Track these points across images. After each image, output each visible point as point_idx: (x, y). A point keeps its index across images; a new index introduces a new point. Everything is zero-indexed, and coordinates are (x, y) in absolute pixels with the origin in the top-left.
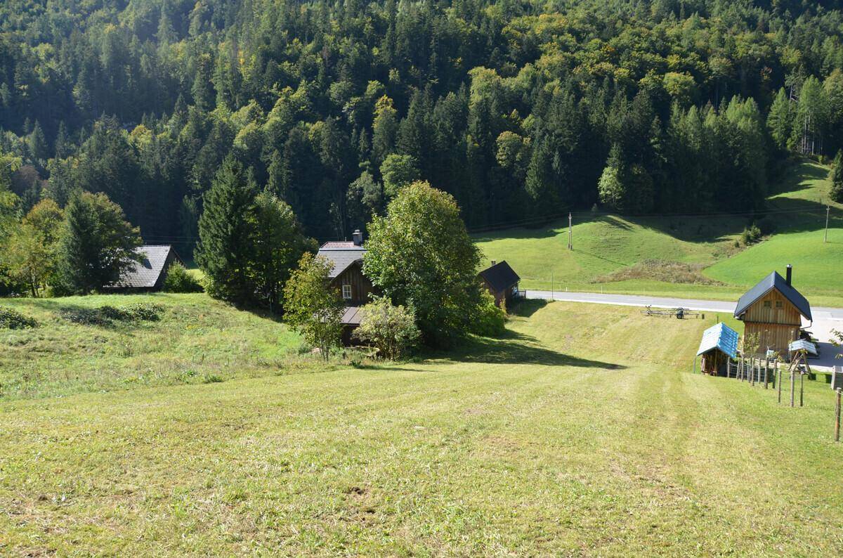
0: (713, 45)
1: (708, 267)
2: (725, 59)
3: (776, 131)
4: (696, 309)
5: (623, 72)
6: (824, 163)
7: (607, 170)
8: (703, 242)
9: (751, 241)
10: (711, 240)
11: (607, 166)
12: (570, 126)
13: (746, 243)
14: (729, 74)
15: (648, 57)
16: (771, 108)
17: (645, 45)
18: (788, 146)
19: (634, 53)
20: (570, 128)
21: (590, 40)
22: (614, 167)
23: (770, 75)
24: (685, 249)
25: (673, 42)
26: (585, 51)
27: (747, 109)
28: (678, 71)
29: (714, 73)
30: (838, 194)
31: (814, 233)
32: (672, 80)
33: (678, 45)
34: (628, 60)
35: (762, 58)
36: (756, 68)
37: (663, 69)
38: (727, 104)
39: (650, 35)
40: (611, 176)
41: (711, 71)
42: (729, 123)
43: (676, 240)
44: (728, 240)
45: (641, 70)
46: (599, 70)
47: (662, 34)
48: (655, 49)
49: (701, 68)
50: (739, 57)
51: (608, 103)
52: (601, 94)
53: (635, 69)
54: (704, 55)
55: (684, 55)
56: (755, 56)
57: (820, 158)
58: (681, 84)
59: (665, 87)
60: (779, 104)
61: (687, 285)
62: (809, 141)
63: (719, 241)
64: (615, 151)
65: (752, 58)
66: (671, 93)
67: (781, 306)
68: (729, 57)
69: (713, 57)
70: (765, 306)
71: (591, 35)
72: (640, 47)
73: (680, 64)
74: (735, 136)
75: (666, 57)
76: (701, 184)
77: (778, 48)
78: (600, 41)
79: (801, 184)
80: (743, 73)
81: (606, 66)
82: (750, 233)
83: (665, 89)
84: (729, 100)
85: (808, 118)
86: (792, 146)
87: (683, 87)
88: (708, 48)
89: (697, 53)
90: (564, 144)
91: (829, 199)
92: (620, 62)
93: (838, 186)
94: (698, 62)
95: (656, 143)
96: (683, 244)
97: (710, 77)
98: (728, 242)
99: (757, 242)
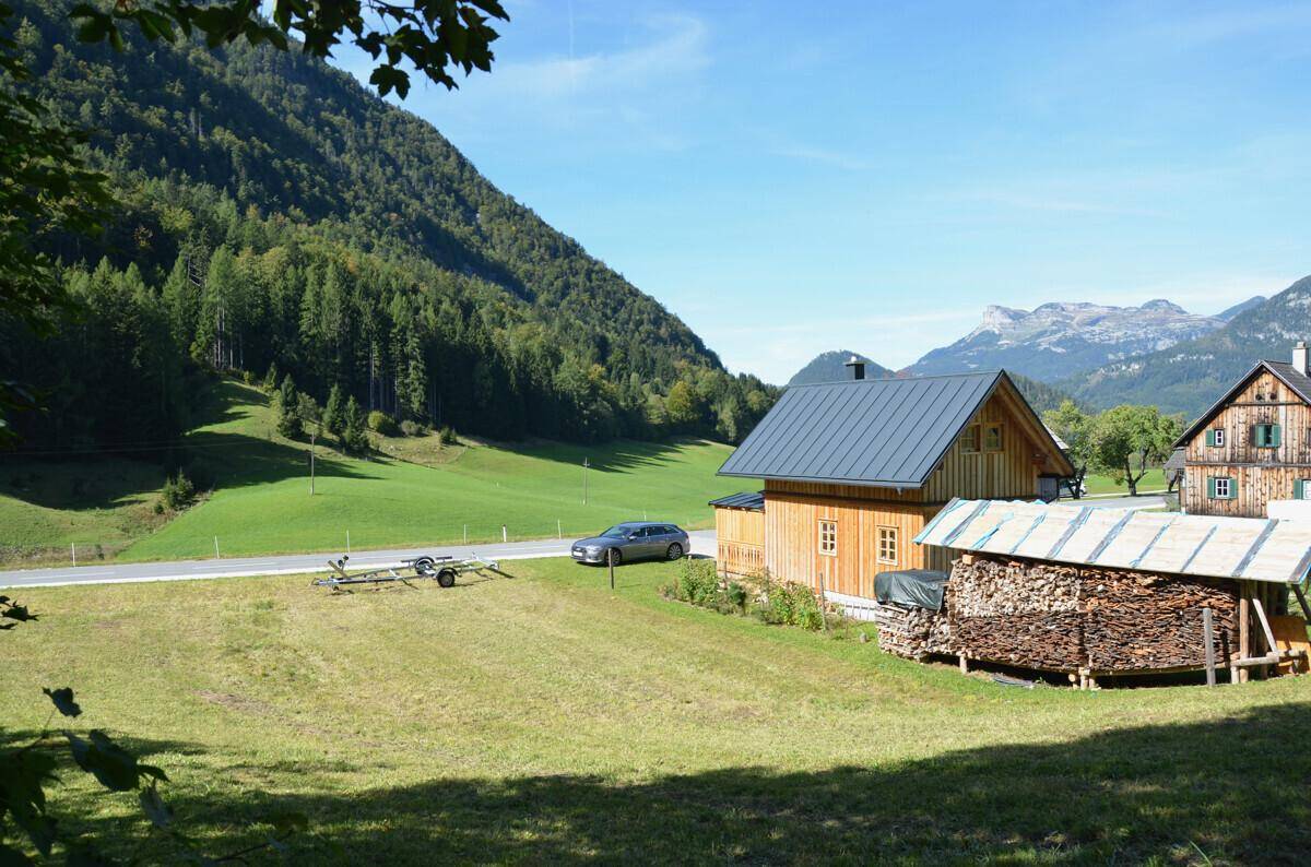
1: (122, 551)
6: (252, 383)
8: (90, 508)
9: (181, 503)
10: (105, 505)
13: (173, 506)
18: (194, 355)
23: (151, 241)
24: (60, 522)
27: (129, 281)
30: (292, 427)
31: (277, 485)
35: (135, 213)
36: (125, 225)
43: (39, 508)
44: (140, 502)
56: (123, 206)
57: (246, 374)
60: (177, 284)
62: (225, 348)
63: (122, 504)
65: (119, 208)
67: (1000, 442)
74: (128, 316)
77: (155, 203)
79: (230, 411)
80: (105, 231)
82: (178, 489)
84: (94, 261)
85: (221, 313)
86: (199, 355)
91: (279, 435)
93: (291, 413)
96: (53, 514)
97: (49, 226)
98: (142, 506)
99: (190, 505)
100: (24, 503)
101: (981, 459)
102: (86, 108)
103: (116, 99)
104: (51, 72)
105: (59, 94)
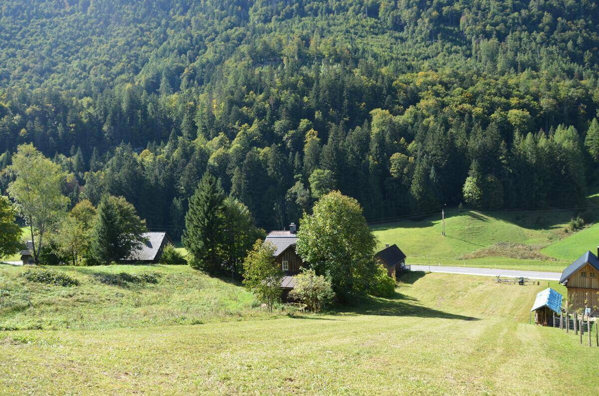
0: (542, 90)
1: (544, 247)
2: (551, 99)
3: (592, 149)
4: (533, 278)
5: (478, 110)
7: (469, 179)
8: (541, 229)
9: (577, 228)
10: (546, 228)
11: (468, 176)
12: (442, 149)
13: (573, 230)
14: (555, 109)
15: (496, 99)
16: (588, 133)
17: (493, 91)
19: (486, 97)
20: (442, 150)
21: (454, 89)
22: (474, 177)
23: (585, 109)
24: (528, 234)
25: (513, 89)
26: (451, 96)
27: (569, 133)
28: (518, 108)
29: (544, 109)
32: (514, 115)
33: (518, 91)
34: (482, 102)
35: (579, 98)
36: (574, 105)
37: (507, 107)
38: (555, 131)
39: (497, 84)
40: (472, 183)
41: (541, 108)
42: (556, 144)
43: (522, 228)
44: (559, 228)
45: (491, 109)
46: (462, 109)
47: (505, 83)
48: (500, 93)
49: (535, 106)
50: (562, 98)
51: (468, 132)
52: (463, 126)
53: (487, 108)
54: (536, 97)
55: (522, 97)
56: (573, 97)
58: (521, 118)
59: (508, 120)
61: (530, 260)
63: (553, 228)
64: (474, 165)
65: (571, 98)
66: (513, 124)
67: (594, 276)
68: (554, 98)
69: (543, 98)
70: (582, 275)
71: (455, 85)
72: (490, 93)
73: (519, 103)
74: (561, 154)
75: (509, 99)
76: (537, 187)
77: (590, 90)
78: (462, 89)
80: (566, 109)
81: (467, 106)
82: (576, 222)
83: (509, 121)
84: (555, 128)
87: (522, 119)
88: (539, 92)
89: (531, 96)
90: (438, 161)
92: (476, 103)
94: (532, 102)
95: (503, 159)
96: (526, 231)
97: (542, 112)
98: (560, 229)
99: (581, 229)
100: (517, 226)
101: (587, 280)
102: (570, 44)
103: (585, 34)
104: (555, 32)
105: (559, 40)
